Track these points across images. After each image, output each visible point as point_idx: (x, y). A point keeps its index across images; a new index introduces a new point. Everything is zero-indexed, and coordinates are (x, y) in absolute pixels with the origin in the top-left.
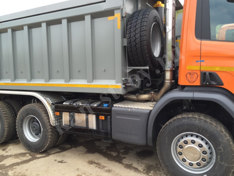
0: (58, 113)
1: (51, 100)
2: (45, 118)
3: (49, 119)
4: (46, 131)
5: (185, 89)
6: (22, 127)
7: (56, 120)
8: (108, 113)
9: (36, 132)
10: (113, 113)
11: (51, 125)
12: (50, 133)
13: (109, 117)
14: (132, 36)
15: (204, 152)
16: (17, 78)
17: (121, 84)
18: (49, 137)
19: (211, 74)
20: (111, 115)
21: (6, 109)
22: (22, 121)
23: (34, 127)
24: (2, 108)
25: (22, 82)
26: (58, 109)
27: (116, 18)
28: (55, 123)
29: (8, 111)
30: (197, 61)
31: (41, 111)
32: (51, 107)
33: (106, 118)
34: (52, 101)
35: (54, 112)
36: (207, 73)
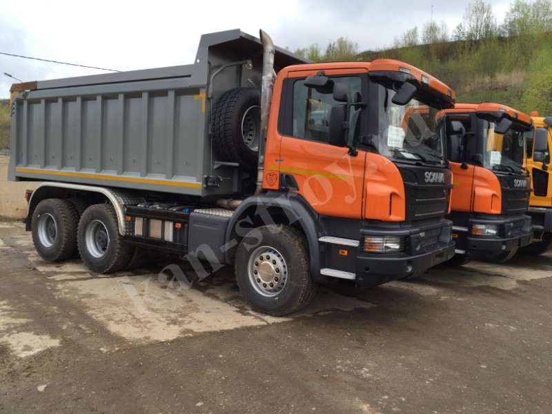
0: (130, 218)
1: (124, 200)
2: (114, 224)
3: (118, 226)
4: (113, 242)
5: (268, 193)
6: (84, 236)
7: (126, 228)
8: (185, 220)
9: (101, 243)
10: (191, 221)
11: (120, 235)
12: (118, 246)
13: (186, 225)
14: (216, 122)
15: (278, 270)
16: (85, 167)
17: (201, 183)
18: (117, 251)
19: (287, 176)
20: (188, 223)
21: (67, 210)
22: (85, 228)
23: (100, 238)
24: (61, 209)
25: (90, 173)
26: (130, 213)
27: (201, 98)
28: (127, 232)
29: (69, 214)
30: (277, 160)
31: (109, 213)
32: (122, 210)
33: (183, 226)
34: (125, 202)
35: (125, 217)
36: (284, 176)
